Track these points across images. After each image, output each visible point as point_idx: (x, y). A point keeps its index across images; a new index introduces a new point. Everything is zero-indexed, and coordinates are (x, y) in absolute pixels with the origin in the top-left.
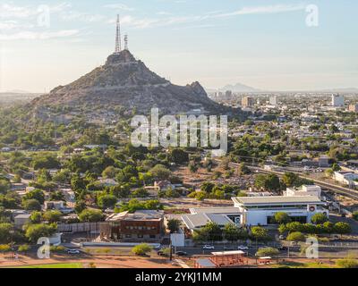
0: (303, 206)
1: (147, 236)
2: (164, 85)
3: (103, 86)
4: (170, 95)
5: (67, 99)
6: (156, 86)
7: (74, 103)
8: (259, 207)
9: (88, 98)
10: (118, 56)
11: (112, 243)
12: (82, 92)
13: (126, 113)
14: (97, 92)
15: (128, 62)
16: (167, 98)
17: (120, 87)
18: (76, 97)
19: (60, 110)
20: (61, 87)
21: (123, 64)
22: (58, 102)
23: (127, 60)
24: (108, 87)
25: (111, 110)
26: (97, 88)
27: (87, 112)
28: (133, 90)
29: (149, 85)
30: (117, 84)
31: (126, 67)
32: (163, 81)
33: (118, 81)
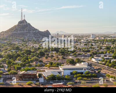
0: (82, 69)
1: (31, 79)
2: (37, 31)
3: (17, 31)
4: (39, 34)
5: (5, 36)
6: (34, 31)
7: (7, 37)
8: (68, 69)
9: (12, 35)
10: (22, 22)
11: (20, 81)
12: (10, 33)
13: (24, 40)
14: (15, 33)
15: (25, 24)
16: (38, 35)
17: (22, 32)
18: (8, 35)
19: (3, 39)
20: (3, 32)
21: (24, 24)
22: (2, 37)
23: (25, 23)
24: (19, 32)
25: (20, 39)
26: (15, 32)
27: (12, 40)
28: (27, 33)
29: (32, 31)
30: (21, 31)
31: (24, 25)
32: (37, 30)
33: (22, 30)
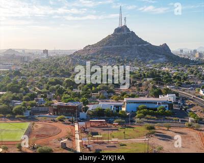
2: (145, 45)
3: (111, 45)
4: (147, 50)
5: (91, 52)
6: (140, 45)
7: (94, 54)
9: (101, 52)
10: (120, 29)
12: (100, 48)
13: (121, 60)
14: (107, 48)
15: (125, 32)
16: (145, 52)
17: (119, 46)
18: (96, 51)
19: (86, 58)
20: (89, 46)
21: (123, 33)
22: (86, 54)
24: (114, 46)
25: (114, 58)
27: (100, 59)
28: (127, 47)
29: (136, 45)
31: (124, 35)
32: (146, 42)
33: (119, 42)
